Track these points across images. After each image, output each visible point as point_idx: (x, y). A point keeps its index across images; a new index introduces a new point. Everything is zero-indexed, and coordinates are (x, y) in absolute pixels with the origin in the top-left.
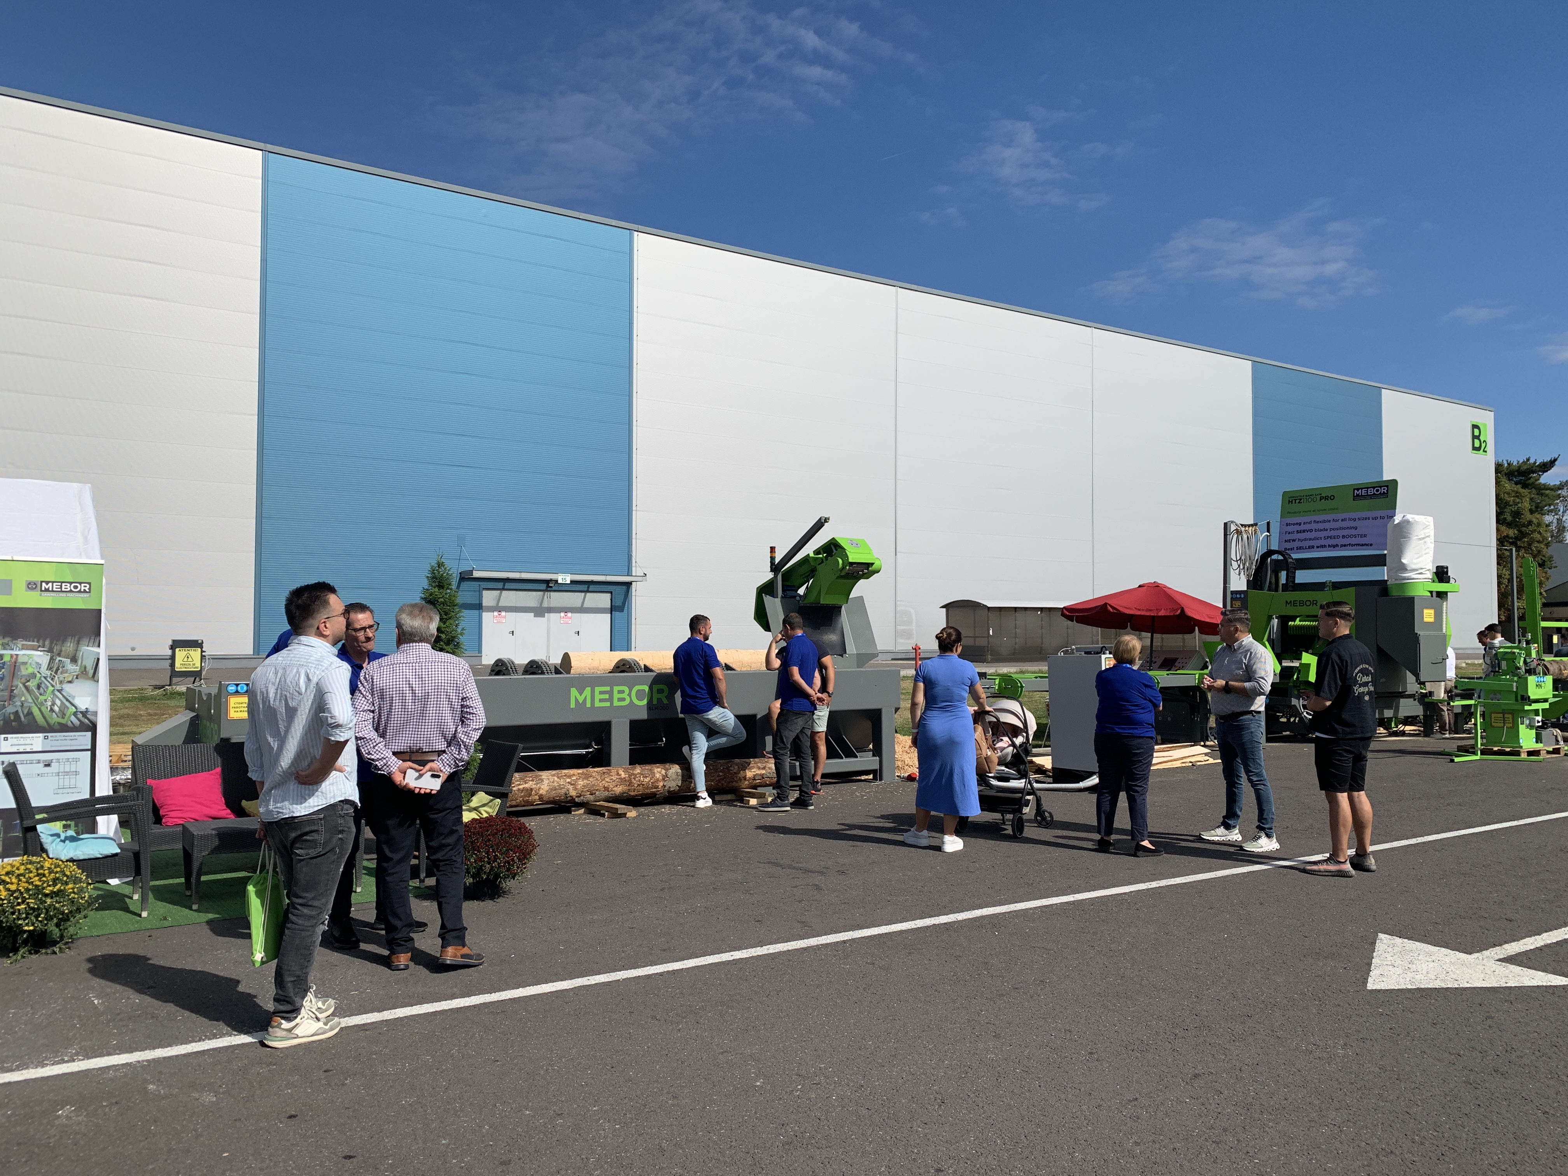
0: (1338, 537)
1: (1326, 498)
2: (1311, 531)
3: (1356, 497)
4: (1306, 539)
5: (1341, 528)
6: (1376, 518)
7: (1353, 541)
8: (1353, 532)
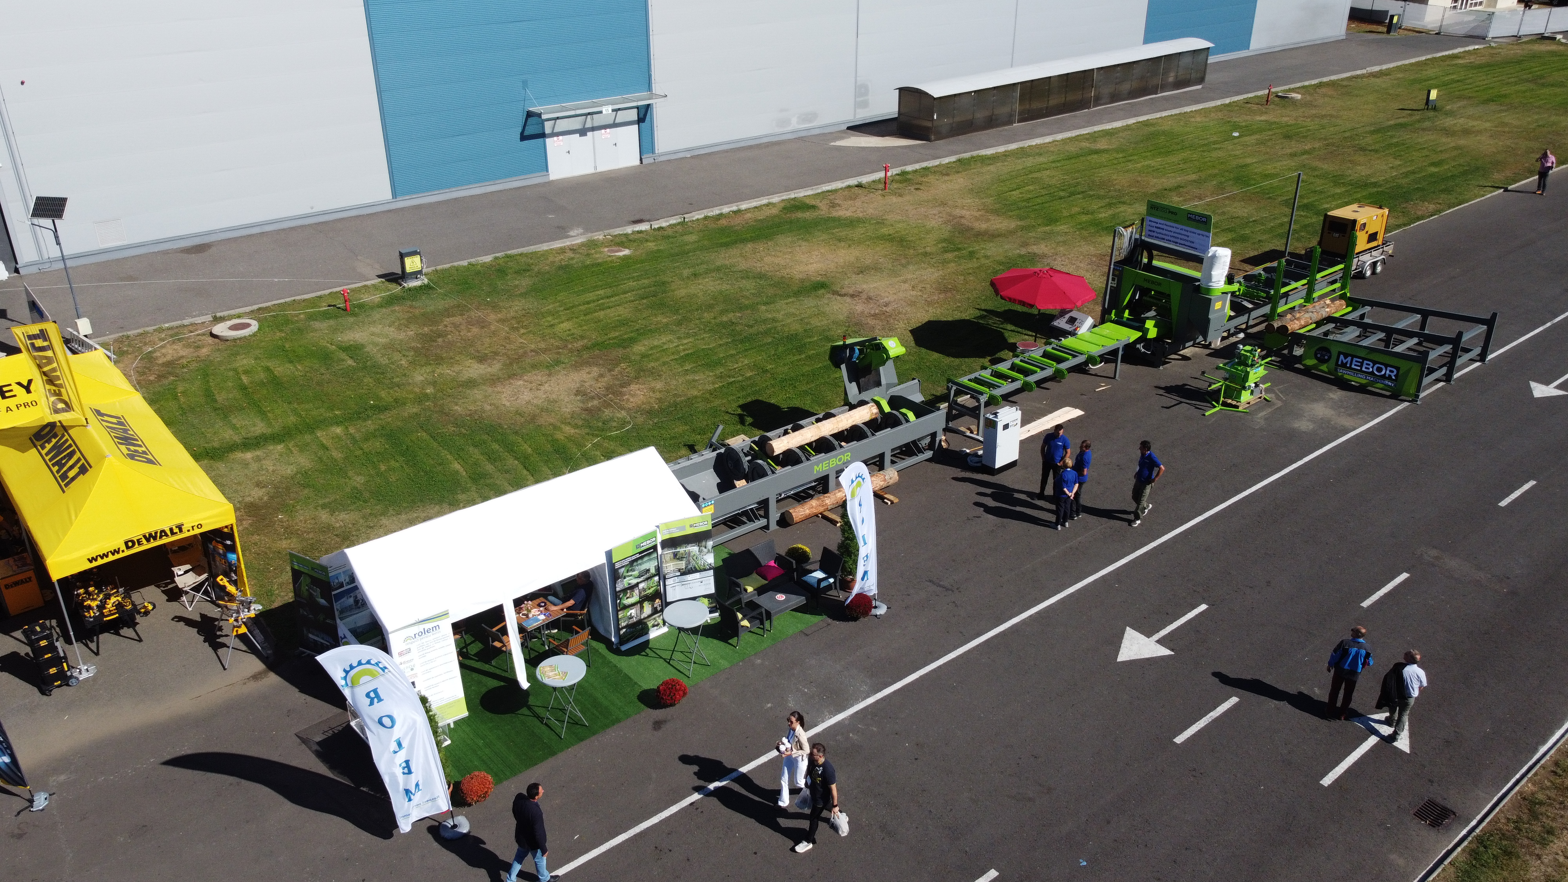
0: (1178, 238)
1: (1172, 213)
2: (1163, 229)
3: (1189, 219)
4: (1160, 233)
5: (1179, 234)
6: (1199, 234)
7: (1187, 243)
8: (1186, 238)
